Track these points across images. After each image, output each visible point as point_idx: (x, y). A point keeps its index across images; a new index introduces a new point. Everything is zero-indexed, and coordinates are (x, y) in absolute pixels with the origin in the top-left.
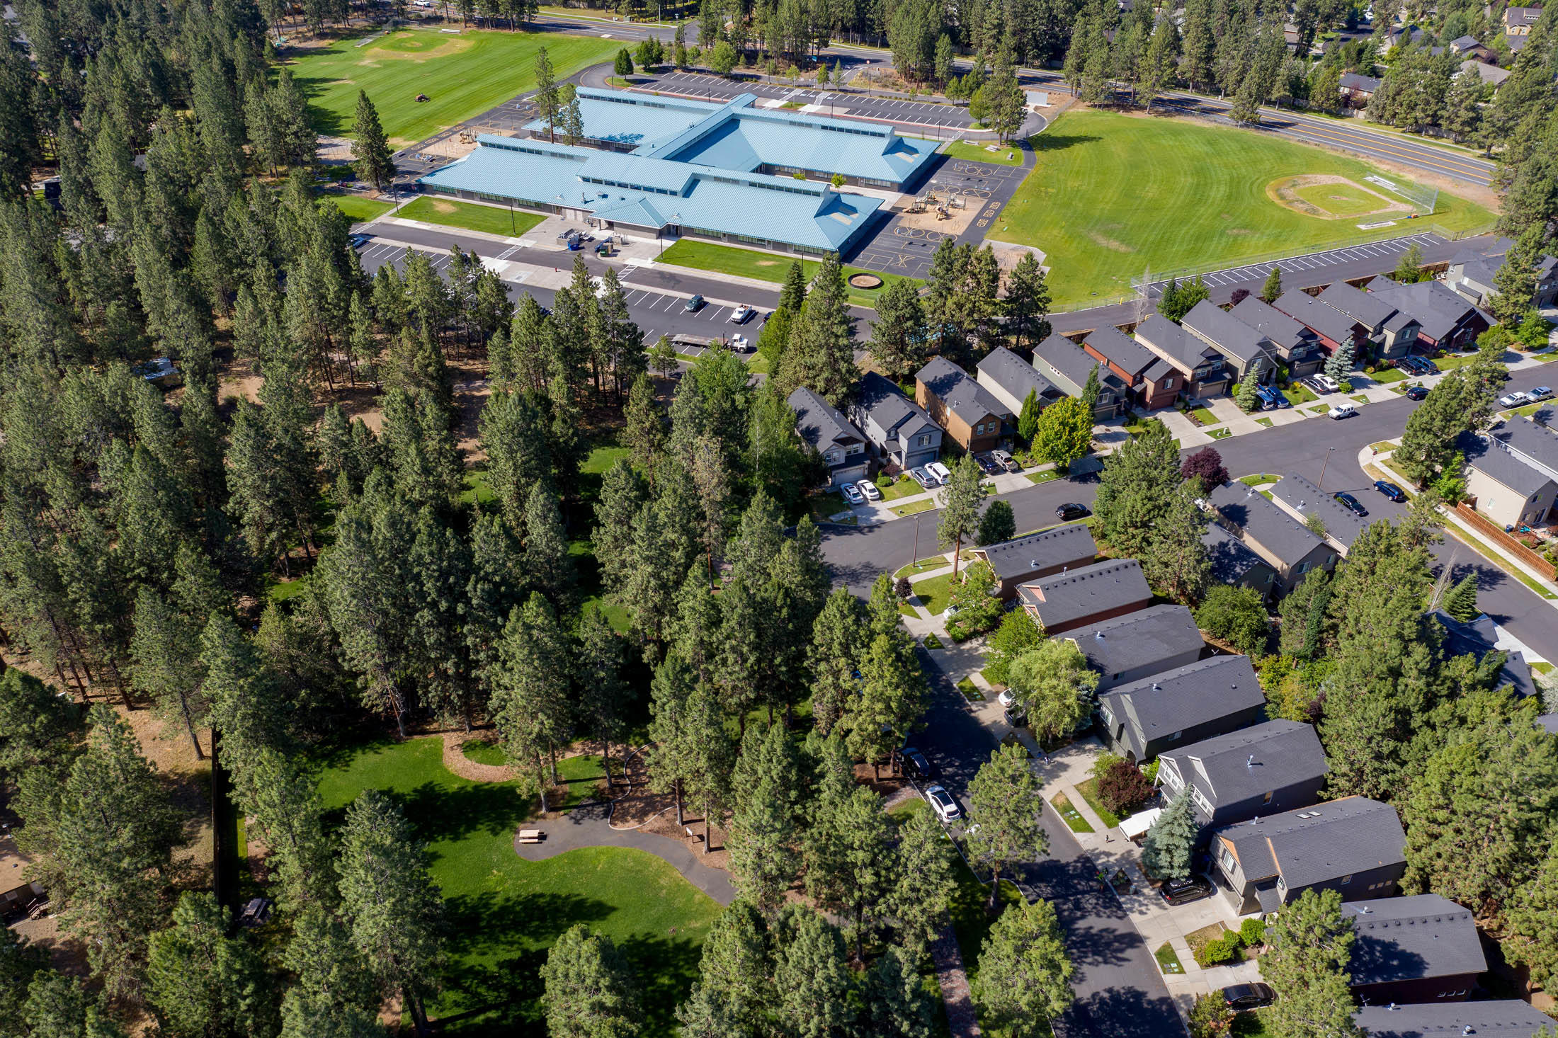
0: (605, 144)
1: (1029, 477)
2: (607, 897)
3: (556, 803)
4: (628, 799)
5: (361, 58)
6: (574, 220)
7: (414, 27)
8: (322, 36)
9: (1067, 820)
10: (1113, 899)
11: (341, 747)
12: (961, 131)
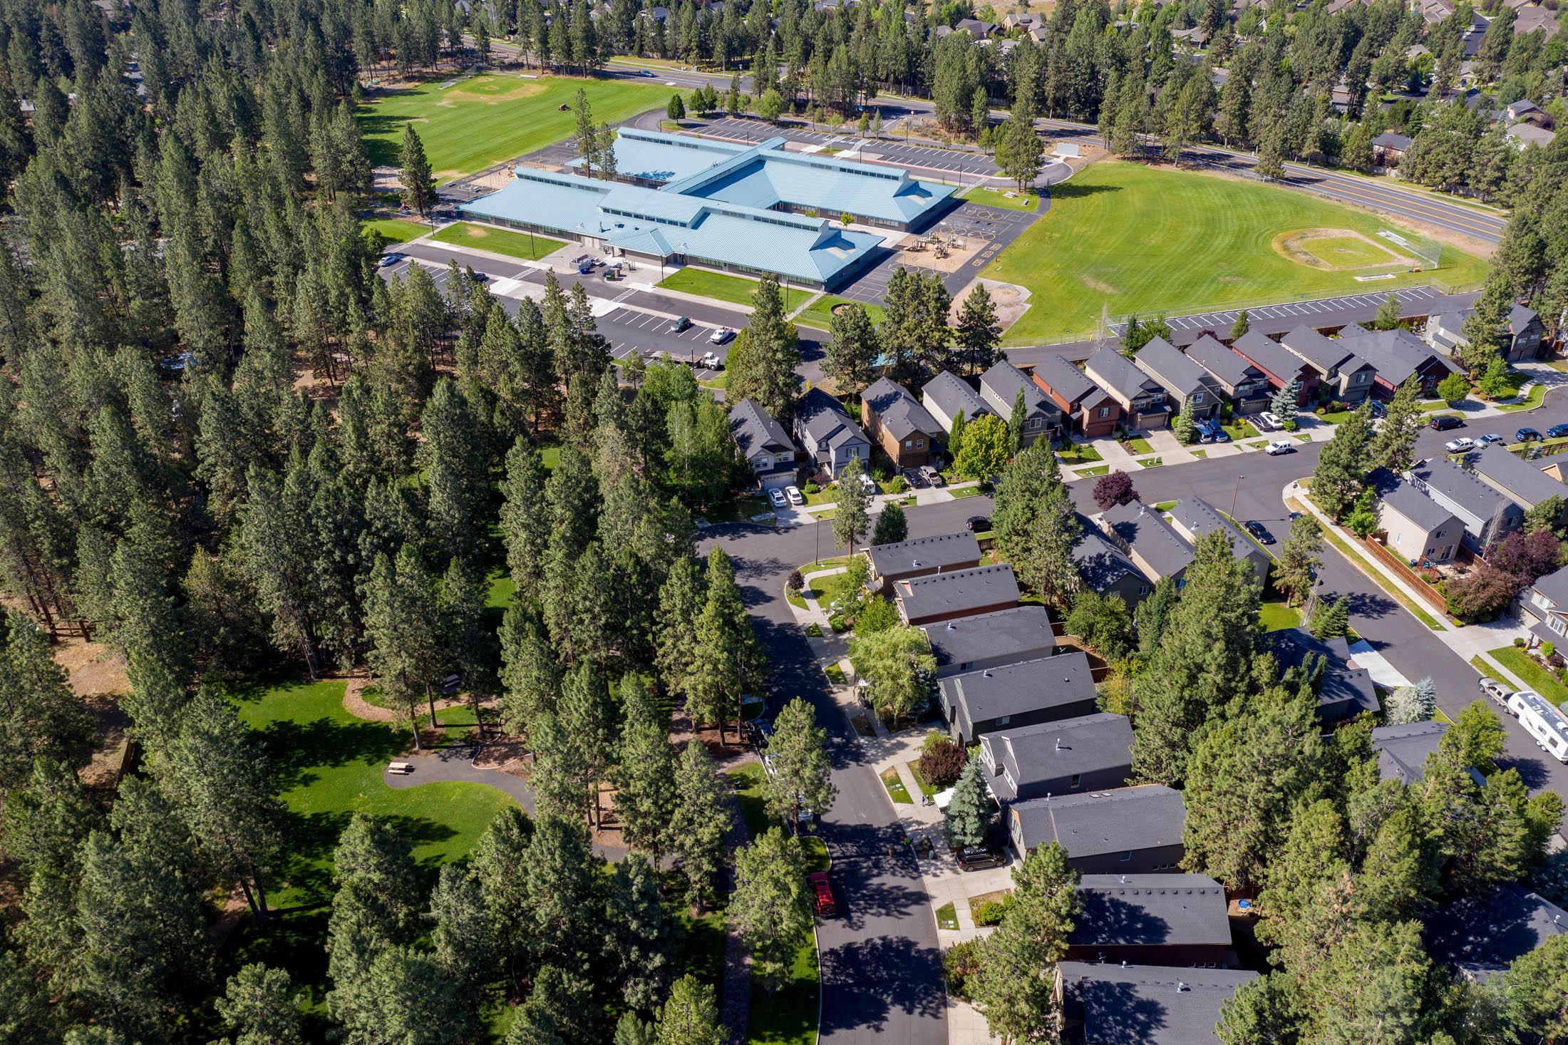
0: (641, 181)
1: (951, 492)
2: (452, 824)
3: (429, 742)
4: (495, 744)
5: (440, 99)
6: (592, 248)
7: (497, 72)
8: (409, 79)
9: (891, 792)
10: (912, 862)
11: (258, 684)
12: (984, 178)
